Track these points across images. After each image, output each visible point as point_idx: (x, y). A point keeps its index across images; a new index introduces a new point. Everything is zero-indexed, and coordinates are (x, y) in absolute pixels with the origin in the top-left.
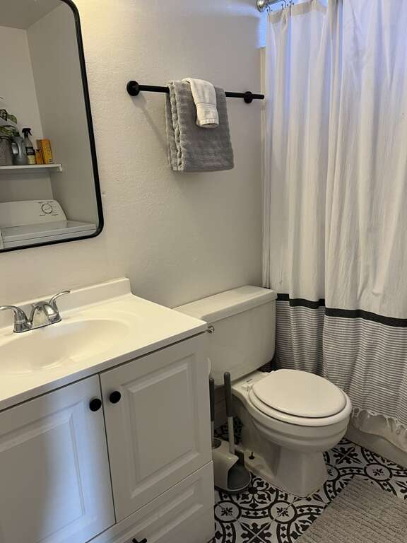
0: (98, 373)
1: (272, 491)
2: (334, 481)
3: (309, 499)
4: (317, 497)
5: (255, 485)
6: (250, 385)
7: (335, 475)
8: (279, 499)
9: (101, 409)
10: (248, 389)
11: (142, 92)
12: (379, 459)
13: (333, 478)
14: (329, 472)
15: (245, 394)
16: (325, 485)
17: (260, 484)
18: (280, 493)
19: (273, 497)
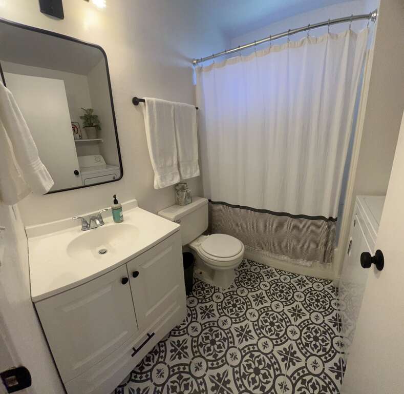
0: (126, 263)
1: (212, 288)
2: (238, 277)
3: (229, 288)
4: (232, 287)
5: (204, 286)
6: (199, 244)
7: (239, 275)
8: (216, 291)
9: (128, 282)
10: (198, 246)
11: (140, 103)
12: (255, 263)
13: (238, 276)
14: (236, 274)
15: (197, 248)
16: (235, 280)
17: (206, 285)
18: (216, 288)
19: (213, 290)
